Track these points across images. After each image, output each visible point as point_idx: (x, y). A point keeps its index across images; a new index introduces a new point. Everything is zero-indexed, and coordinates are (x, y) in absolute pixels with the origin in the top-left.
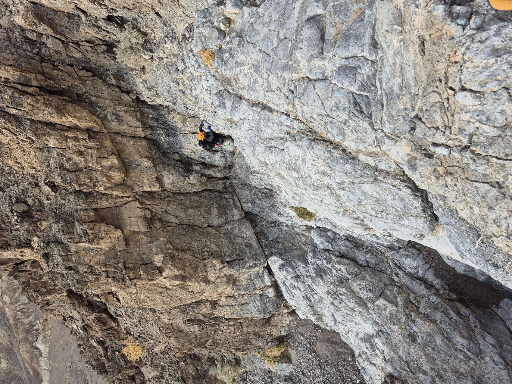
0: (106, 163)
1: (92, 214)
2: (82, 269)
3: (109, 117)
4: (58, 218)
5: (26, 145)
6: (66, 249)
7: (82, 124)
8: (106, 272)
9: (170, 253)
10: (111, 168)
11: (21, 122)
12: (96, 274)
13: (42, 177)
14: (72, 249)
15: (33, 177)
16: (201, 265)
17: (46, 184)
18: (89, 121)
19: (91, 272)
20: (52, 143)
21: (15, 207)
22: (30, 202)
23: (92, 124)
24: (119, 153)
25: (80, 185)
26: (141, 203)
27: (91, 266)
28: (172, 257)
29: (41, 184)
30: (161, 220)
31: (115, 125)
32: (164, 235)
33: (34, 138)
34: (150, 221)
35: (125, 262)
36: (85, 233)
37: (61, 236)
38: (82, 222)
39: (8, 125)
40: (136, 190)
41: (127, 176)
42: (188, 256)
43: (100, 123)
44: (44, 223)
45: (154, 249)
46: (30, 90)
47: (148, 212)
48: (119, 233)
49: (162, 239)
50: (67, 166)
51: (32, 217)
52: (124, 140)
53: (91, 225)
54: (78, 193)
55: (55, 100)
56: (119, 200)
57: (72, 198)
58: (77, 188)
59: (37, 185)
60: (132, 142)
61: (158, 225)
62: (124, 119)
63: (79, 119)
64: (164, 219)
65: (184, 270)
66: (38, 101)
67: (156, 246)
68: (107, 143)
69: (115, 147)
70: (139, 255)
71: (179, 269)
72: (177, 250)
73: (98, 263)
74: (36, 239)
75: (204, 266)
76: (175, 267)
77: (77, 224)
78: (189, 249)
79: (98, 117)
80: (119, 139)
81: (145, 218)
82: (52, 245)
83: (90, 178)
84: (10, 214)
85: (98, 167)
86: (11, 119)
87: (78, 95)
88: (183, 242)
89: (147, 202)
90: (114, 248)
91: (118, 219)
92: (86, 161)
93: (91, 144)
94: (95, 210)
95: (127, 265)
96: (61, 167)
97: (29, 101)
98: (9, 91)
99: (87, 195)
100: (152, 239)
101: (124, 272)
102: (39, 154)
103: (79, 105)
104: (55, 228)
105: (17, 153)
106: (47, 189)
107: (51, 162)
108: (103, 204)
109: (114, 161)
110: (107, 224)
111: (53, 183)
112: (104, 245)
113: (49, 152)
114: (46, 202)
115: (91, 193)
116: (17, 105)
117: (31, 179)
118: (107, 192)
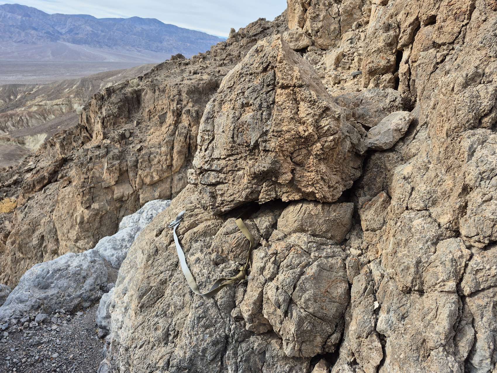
0: (154, 174)
1: (125, 169)
2: (90, 165)
3: (181, 175)
4: (122, 152)
5: (161, 138)
6: (103, 157)
7: (174, 162)
8: (88, 178)
9: (99, 213)
10: (152, 177)
11: (172, 136)
12: (86, 172)
13: (145, 144)
14: (103, 160)
15: (145, 140)
16: (90, 234)
17: (141, 146)
18: (176, 165)
19: (88, 170)
20: (163, 149)
21: (127, 132)
22: (130, 139)
23: (175, 167)
24: (161, 180)
25: (141, 162)
26: (132, 194)
27: (92, 169)
28: (97, 214)
29: (141, 144)
30: (121, 206)
31: (176, 178)
32: (111, 209)
33: (165, 141)
34: (121, 200)
35: (94, 187)
36: (113, 166)
37: (111, 155)
38: (120, 164)
39: (170, 131)
40: (140, 191)
41: (148, 185)
42: (97, 224)
43: (176, 171)
44: (119, 146)
45: (102, 203)
46: (188, 140)
47: (126, 198)
48: (113, 183)
49: (108, 208)
50: (152, 156)
51: (122, 140)
52: (169, 183)
53: (118, 169)
54: (137, 161)
55: (185, 150)
56: (134, 182)
57: (134, 159)
58: (140, 161)
59: (141, 142)
60: (168, 187)
61: (118, 205)
62: (180, 182)
63: (177, 161)
64: (122, 209)
65: (87, 223)
66: (183, 143)
67: (104, 204)
68: (166, 175)
69: (165, 178)
70: (98, 195)
71: (88, 219)
72: (101, 218)
73: (94, 173)
74: (109, 141)
75: (89, 237)
76: (90, 217)
77: (119, 161)
78: (101, 225)
79: (180, 170)
80: (169, 180)
81: (123, 196)
82: (106, 150)
83: (145, 167)
84: (123, 129)
85: (152, 170)
86: (173, 132)
87: (190, 160)
88: (107, 221)
89: (133, 198)
90: (103, 181)
91: (121, 182)
92: (155, 165)
93: (164, 167)
94: (127, 170)
95: (92, 189)
96: (151, 153)
97: (182, 140)
98: (185, 132)
99: (136, 166)
100: (109, 202)
101: (88, 187)
102: (157, 143)
103: (185, 161)
104: (116, 151)
105: (157, 133)
106: (139, 147)
107: (153, 149)
108: (131, 174)
109: (156, 178)
110: (118, 177)
111: (142, 149)
112: (105, 176)
113: (159, 148)
114: (131, 146)
115: (137, 167)
116: (180, 135)
117: (143, 139)
118: (138, 176)
